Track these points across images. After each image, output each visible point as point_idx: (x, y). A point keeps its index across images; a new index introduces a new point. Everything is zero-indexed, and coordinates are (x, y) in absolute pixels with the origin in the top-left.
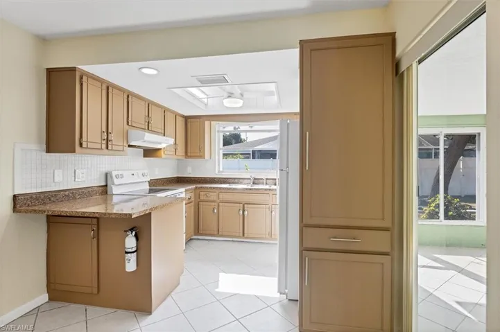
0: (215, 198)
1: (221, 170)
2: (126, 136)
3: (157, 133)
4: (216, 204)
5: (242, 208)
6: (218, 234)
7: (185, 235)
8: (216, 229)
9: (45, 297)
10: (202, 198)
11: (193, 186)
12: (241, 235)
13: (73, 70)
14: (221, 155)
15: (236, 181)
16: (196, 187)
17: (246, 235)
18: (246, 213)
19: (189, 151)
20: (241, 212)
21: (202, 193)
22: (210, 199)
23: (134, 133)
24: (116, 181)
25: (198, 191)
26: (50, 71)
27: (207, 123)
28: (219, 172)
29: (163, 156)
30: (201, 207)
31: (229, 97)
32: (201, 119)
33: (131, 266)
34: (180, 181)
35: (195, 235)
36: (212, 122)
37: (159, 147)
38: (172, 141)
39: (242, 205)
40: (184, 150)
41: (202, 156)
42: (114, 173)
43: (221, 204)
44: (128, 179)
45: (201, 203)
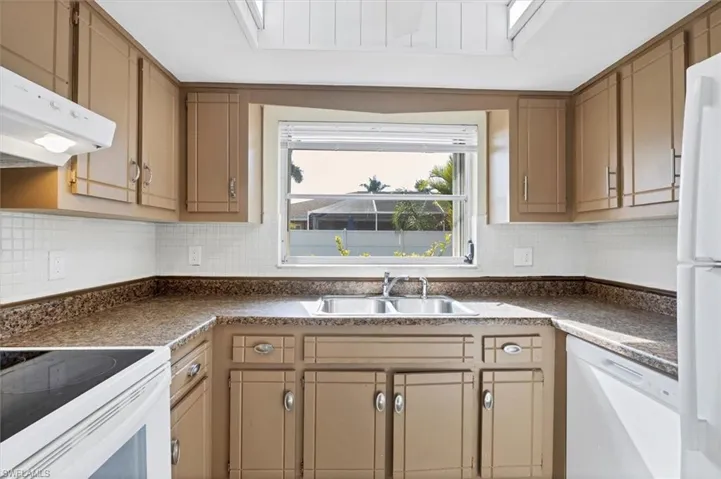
0: (291, 358)
4: (292, 376)
5: (383, 388)
10: (240, 356)
15: (339, 286)
16: (219, 322)
18: (399, 400)
19: (193, 195)
20: (382, 399)
21: (239, 341)
22: (272, 360)
25: (228, 332)
28: (285, 261)
30: (236, 390)
32: (236, 97)
36: (267, 108)
39: (382, 377)
40: (174, 193)
41: (238, 215)
43: (310, 377)
45: (236, 376)
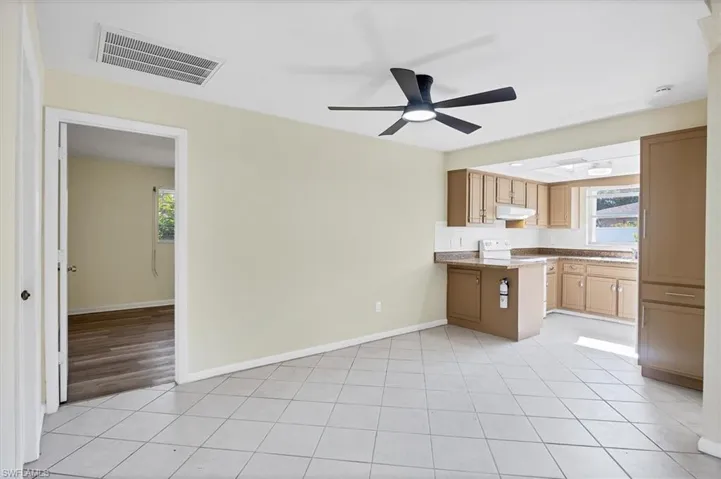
0: (582, 271)
1: (594, 240)
2: (495, 211)
3: (519, 206)
4: (582, 277)
5: (615, 284)
6: (585, 309)
7: (545, 303)
8: (582, 303)
9: (445, 321)
10: (566, 269)
11: (556, 258)
12: (614, 313)
13: (465, 170)
14: (595, 223)
15: (613, 254)
16: (560, 259)
17: (620, 315)
18: (620, 290)
19: (552, 220)
20: (614, 288)
21: (566, 265)
22: (576, 271)
23: (500, 208)
24: (486, 248)
25: (561, 263)
26: (449, 173)
27: (574, 190)
28: (590, 243)
29: (525, 226)
30: (565, 279)
31: (594, 167)
32: (567, 186)
33: (504, 304)
34: (541, 252)
35: (558, 308)
36: (582, 188)
37: (521, 218)
38: (533, 212)
39: (615, 281)
40: (546, 220)
41: (568, 226)
42: (484, 242)
43: (588, 278)
44: (494, 246)
45: (565, 276)
